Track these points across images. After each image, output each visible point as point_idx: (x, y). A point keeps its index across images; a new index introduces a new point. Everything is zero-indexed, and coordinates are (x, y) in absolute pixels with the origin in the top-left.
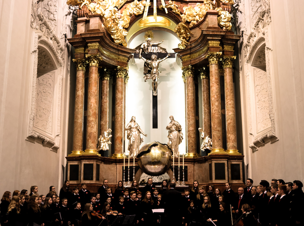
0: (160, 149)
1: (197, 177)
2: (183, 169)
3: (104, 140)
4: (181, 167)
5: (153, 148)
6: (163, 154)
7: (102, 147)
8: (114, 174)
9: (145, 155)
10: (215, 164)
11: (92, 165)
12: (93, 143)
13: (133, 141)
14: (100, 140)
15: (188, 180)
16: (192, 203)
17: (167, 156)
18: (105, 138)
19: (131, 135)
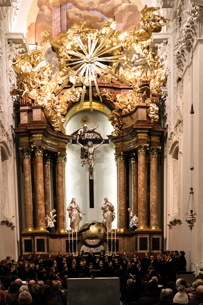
0: (97, 227)
1: (126, 248)
2: (115, 242)
3: (50, 219)
4: (114, 240)
5: (92, 226)
6: (99, 230)
7: (49, 224)
8: (59, 246)
9: (85, 232)
10: (140, 238)
11: (43, 240)
12: (42, 222)
13: (74, 220)
14: (47, 219)
15: (119, 251)
16: (121, 266)
17: (102, 232)
18: (50, 217)
19: (72, 214)
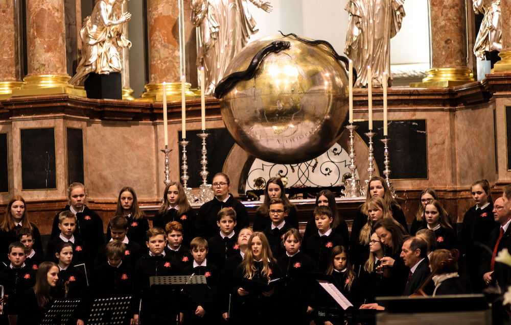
2: (385, 133)
5: (272, 57)
6: (314, 78)
7: (92, 60)
8: (148, 163)
9: (244, 87)
11: (50, 132)
13: (211, 34)
14: (86, 36)
15: (431, 175)
17: (326, 85)
19: (203, 8)
